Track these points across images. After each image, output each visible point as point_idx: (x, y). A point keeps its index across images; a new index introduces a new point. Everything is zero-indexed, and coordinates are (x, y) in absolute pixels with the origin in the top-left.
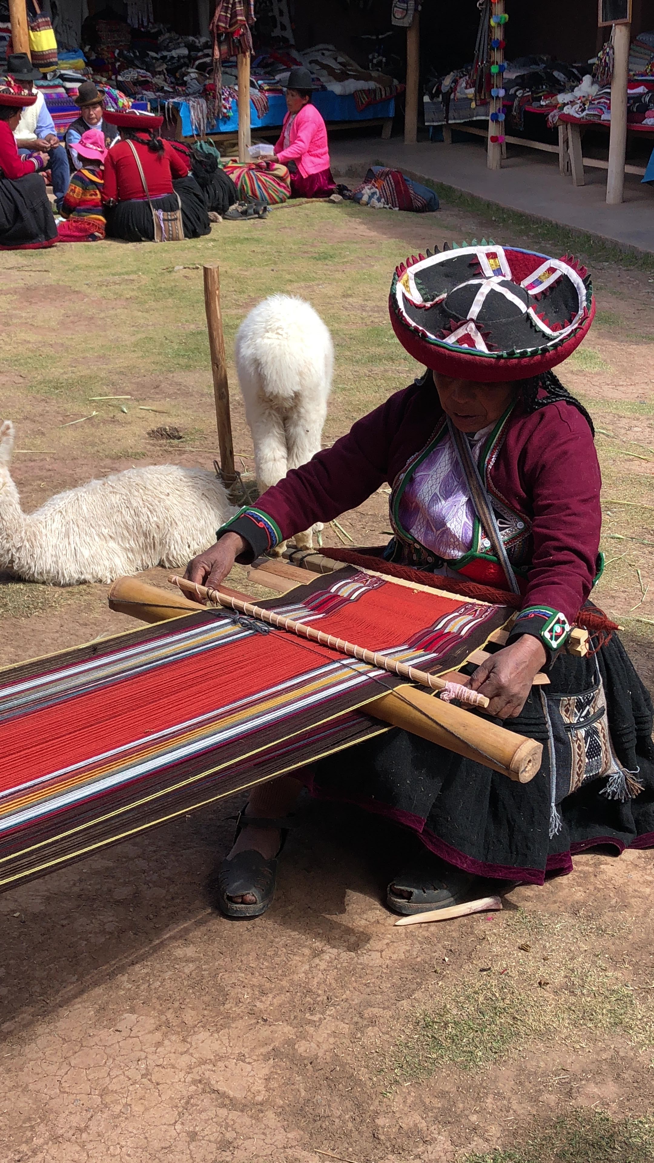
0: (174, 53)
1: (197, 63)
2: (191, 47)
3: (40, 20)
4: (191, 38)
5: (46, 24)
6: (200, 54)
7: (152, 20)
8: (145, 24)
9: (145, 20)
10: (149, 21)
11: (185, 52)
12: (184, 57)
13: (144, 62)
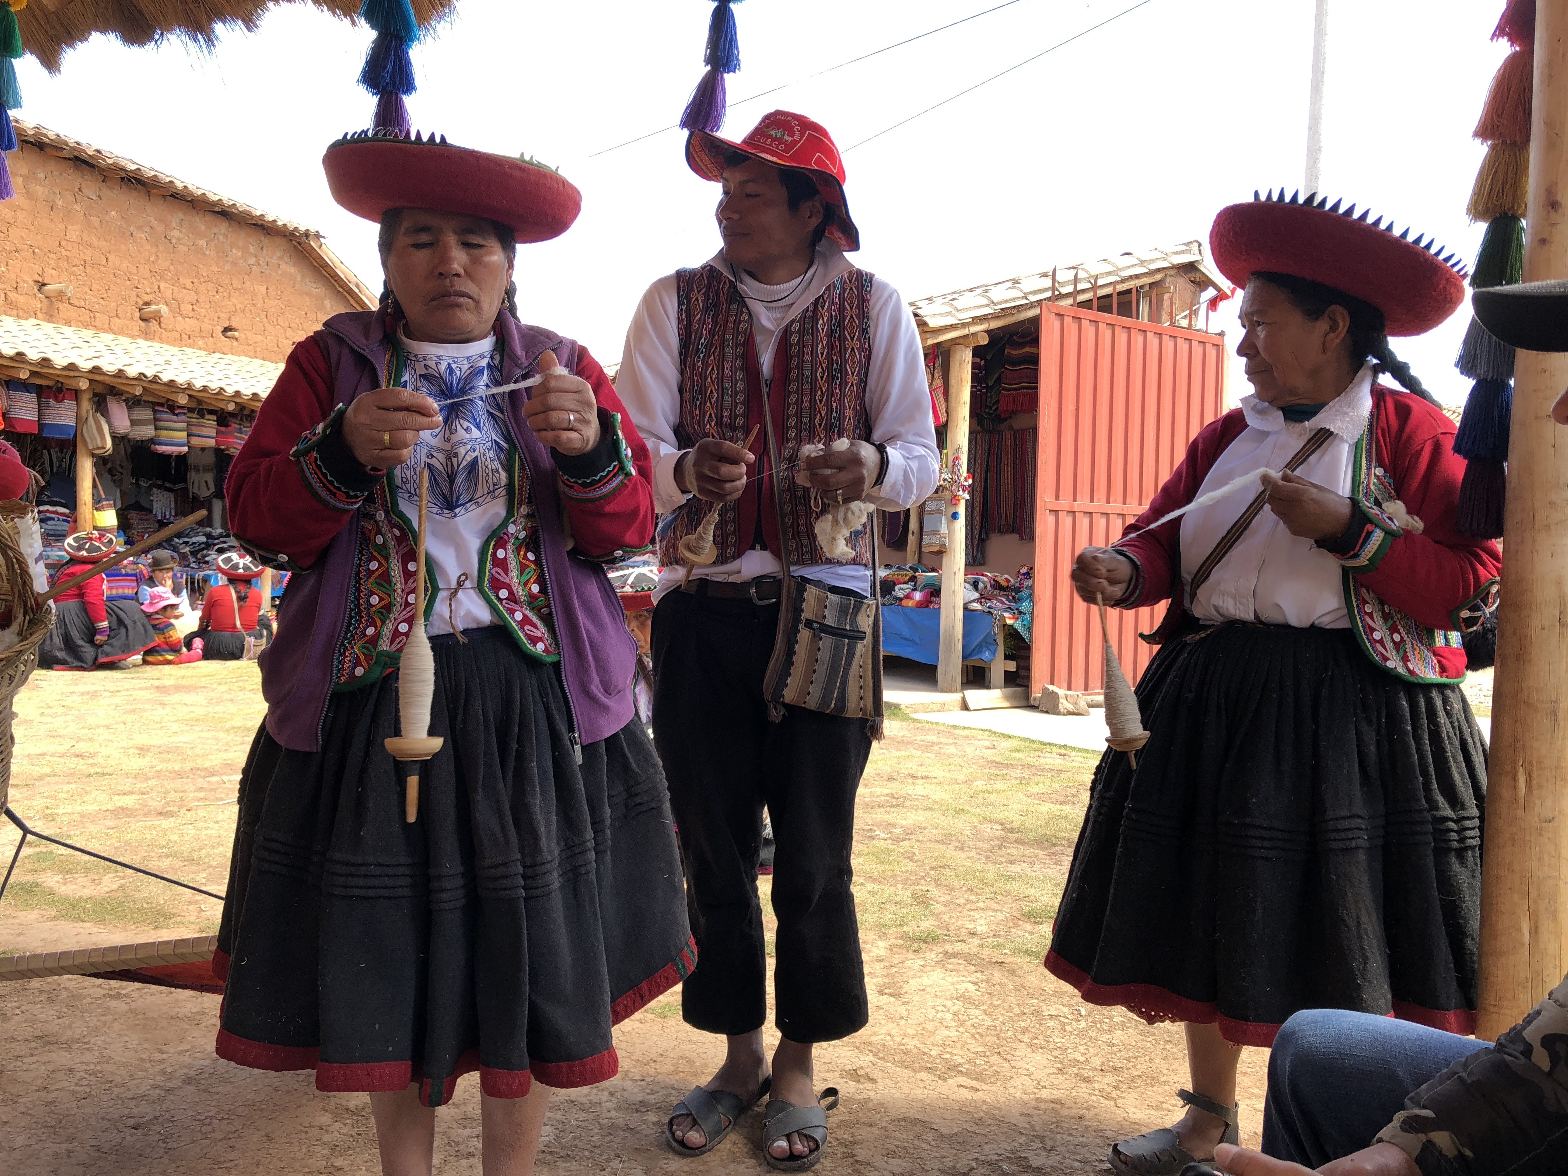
0: (194, 540)
1: (216, 547)
2: (209, 536)
3: (104, 503)
4: (208, 529)
5: (109, 506)
6: (216, 541)
7: (173, 514)
8: (168, 517)
9: (168, 513)
10: (170, 515)
11: (204, 539)
12: (203, 543)
13: (170, 545)
